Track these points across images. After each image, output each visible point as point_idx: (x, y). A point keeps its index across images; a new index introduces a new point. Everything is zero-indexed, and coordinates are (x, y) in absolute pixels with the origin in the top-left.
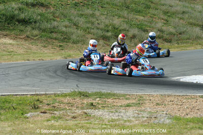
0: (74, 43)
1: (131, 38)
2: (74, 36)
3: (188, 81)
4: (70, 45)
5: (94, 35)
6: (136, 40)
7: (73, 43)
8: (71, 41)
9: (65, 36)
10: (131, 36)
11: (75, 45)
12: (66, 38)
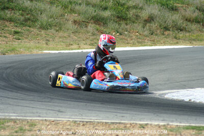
0: (42, 27)
1: (146, 21)
2: (44, 15)
3: (175, 98)
4: (35, 31)
5: (79, 14)
6: (154, 26)
7: (40, 28)
8: (38, 24)
9: (28, 16)
10: (146, 18)
11: (43, 32)
12: (29, 19)
